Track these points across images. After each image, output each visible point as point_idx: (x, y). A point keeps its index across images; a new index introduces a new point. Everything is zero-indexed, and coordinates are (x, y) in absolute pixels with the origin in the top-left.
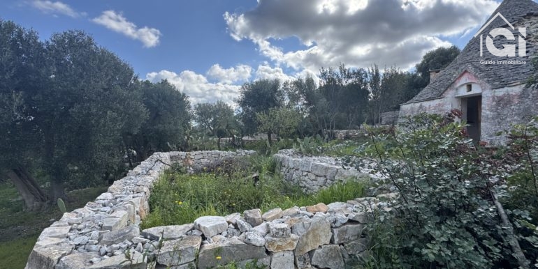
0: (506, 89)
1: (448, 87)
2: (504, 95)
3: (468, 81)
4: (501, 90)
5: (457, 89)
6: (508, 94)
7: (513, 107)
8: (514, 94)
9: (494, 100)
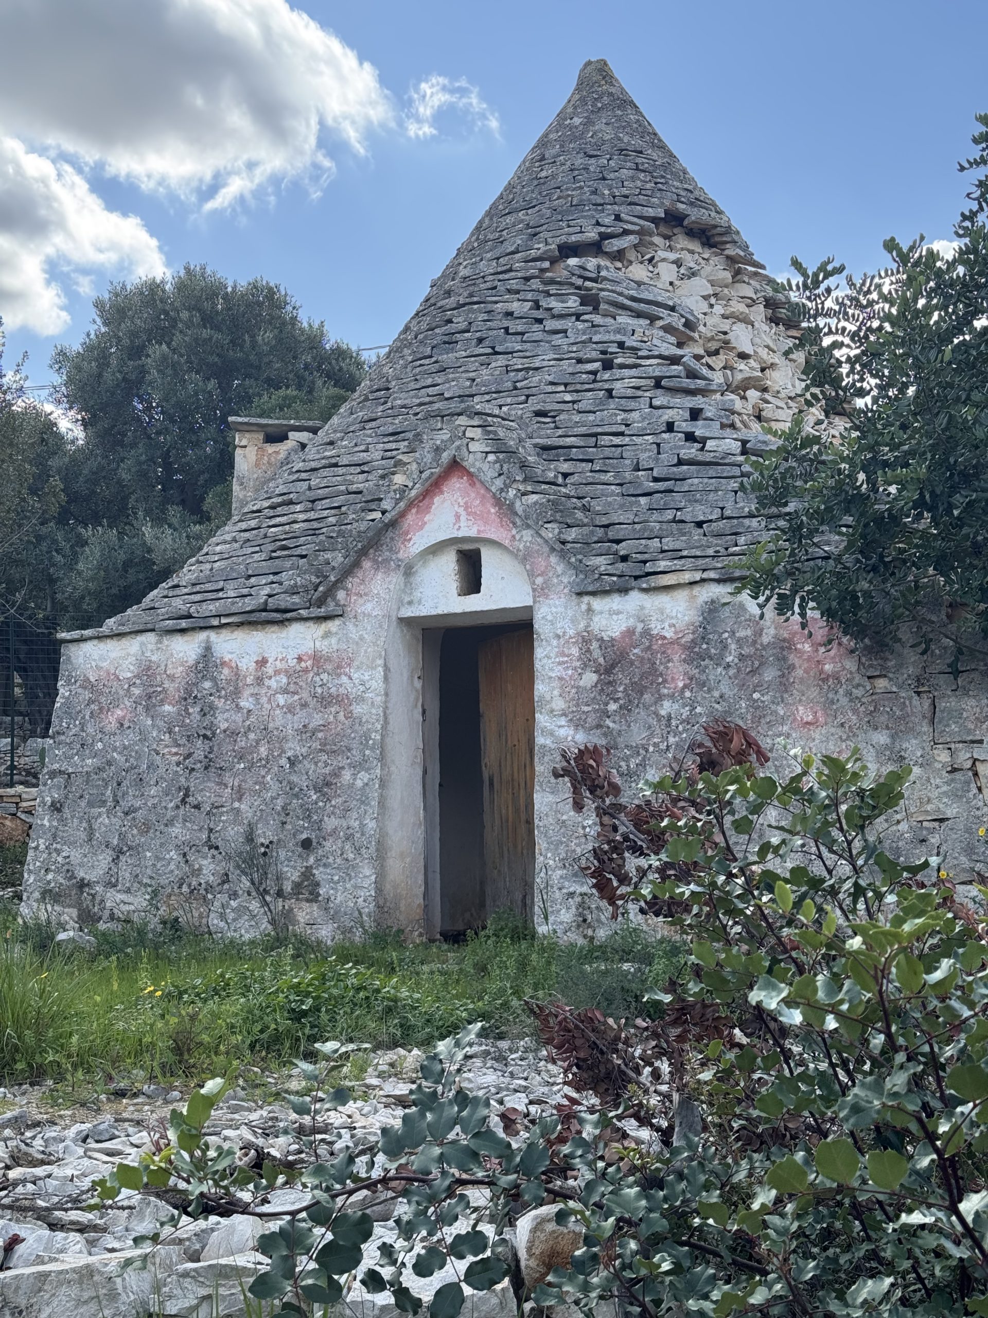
0: (635, 600)
1: (363, 553)
2: (630, 632)
3: (469, 529)
4: (615, 602)
5: (409, 571)
6: (646, 633)
7: (667, 708)
8: (669, 634)
9: (587, 662)
